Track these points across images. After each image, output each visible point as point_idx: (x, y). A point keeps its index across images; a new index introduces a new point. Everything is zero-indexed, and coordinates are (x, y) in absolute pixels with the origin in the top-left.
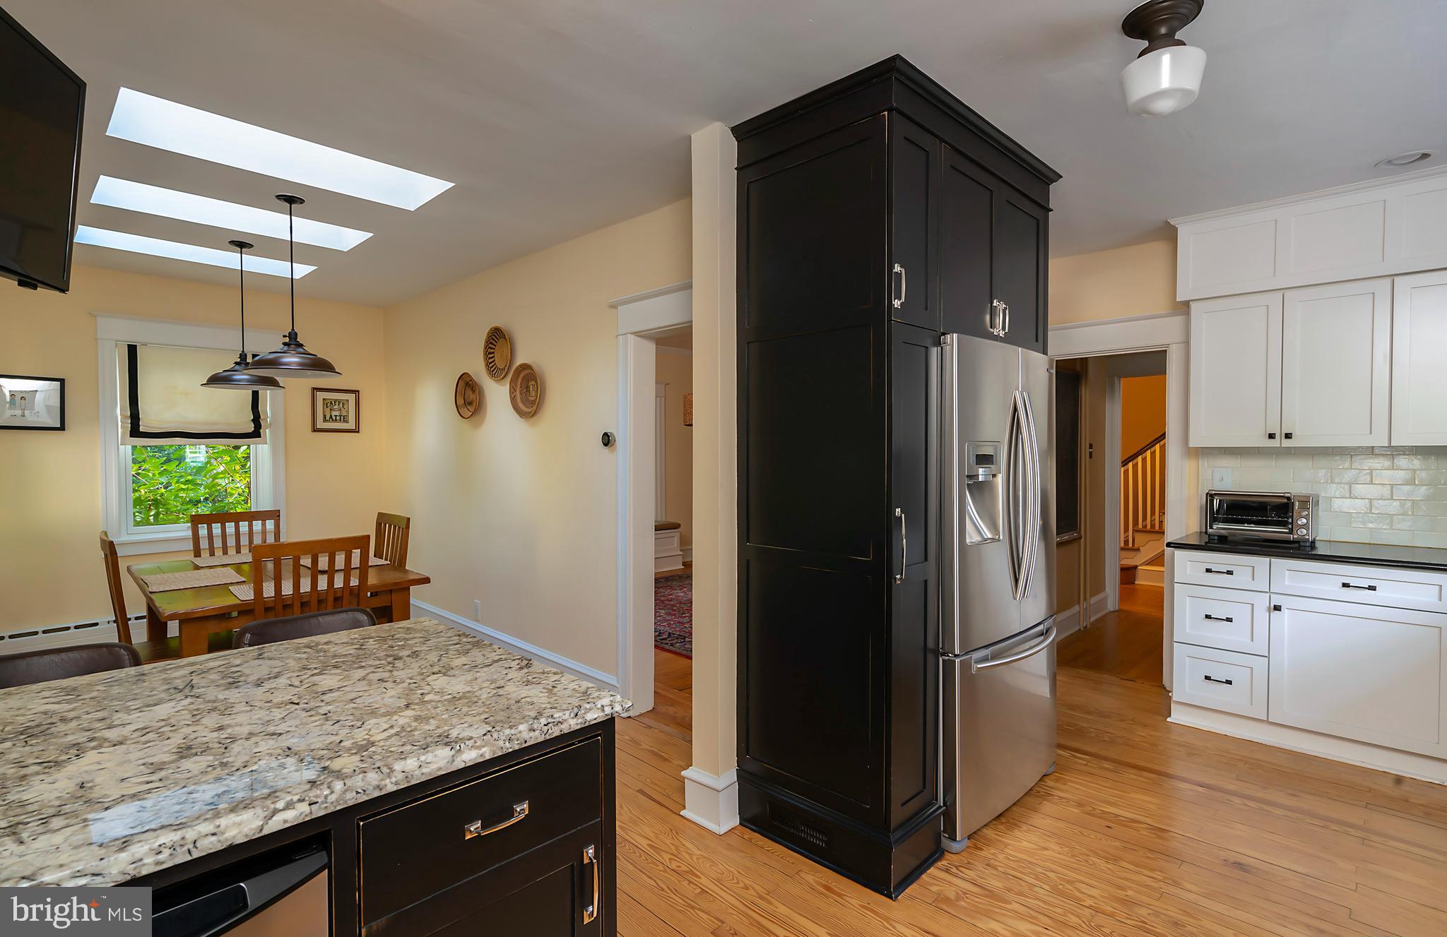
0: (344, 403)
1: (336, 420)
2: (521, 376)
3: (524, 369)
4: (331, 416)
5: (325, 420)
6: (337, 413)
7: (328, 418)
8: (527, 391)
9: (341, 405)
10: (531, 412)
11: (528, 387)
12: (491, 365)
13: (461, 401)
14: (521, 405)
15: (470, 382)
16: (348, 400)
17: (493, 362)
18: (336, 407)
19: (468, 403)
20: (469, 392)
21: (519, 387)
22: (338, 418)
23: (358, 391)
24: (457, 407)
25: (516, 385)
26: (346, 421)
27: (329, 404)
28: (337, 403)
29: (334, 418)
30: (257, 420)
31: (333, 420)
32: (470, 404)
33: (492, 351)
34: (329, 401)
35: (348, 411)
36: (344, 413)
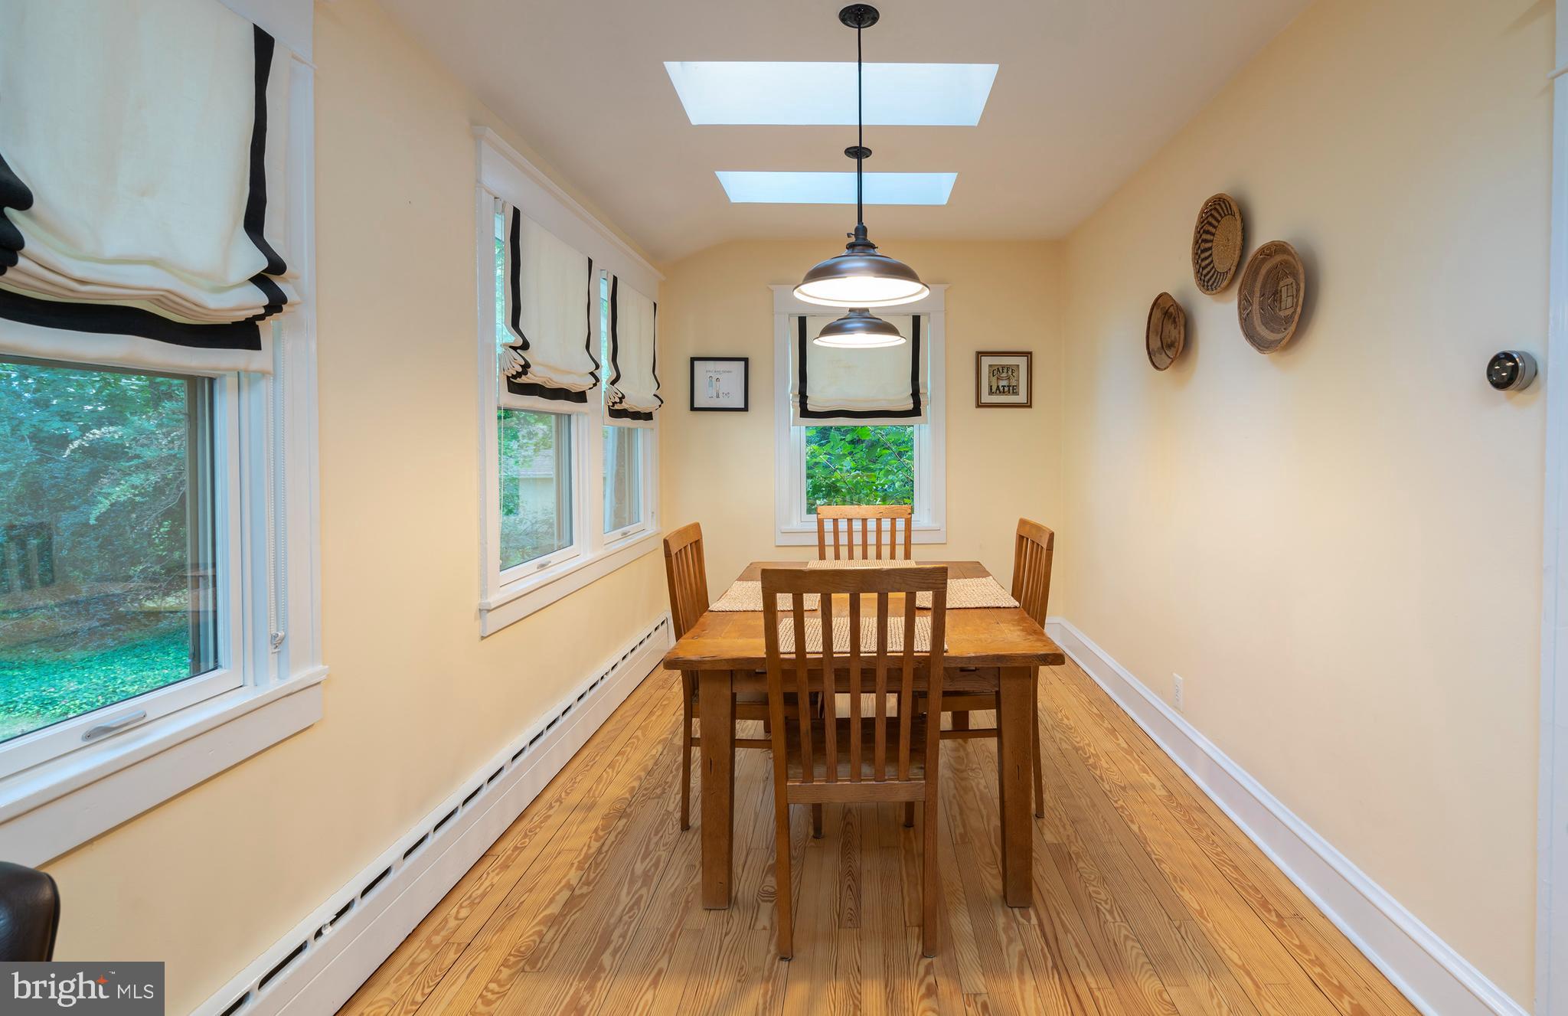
0: (1012, 370)
1: (1004, 392)
2: (1263, 271)
3: (1270, 255)
4: (998, 386)
5: (991, 393)
6: (1005, 383)
7: (994, 390)
8: (1274, 300)
9: (1010, 373)
10: (1281, 340)
11: (1276, 294)
12: (1205, 272)
13: (1156, 343)
14: (1263, 331)
15: (1171, 310)
16: (1018, 366)
17: (1209, 264)
18: (1004, 375)
19: (1167, 346)
20: (1169, 327)
21: (1258, 294)
22: (1006, 389)
23: (1031, 353)
24: (1149, 353)
25: (1252, 293)
26: (1016, 393)
27: (995, 372)
28: (1005, 370)
29: (1001, 389)
30: (916, 394)
31: (1000, 392)
32: (1171, 346)
33: (1208, 245)
34: (996, 368)
35: (1018, 380)
36: (1014, 383)
